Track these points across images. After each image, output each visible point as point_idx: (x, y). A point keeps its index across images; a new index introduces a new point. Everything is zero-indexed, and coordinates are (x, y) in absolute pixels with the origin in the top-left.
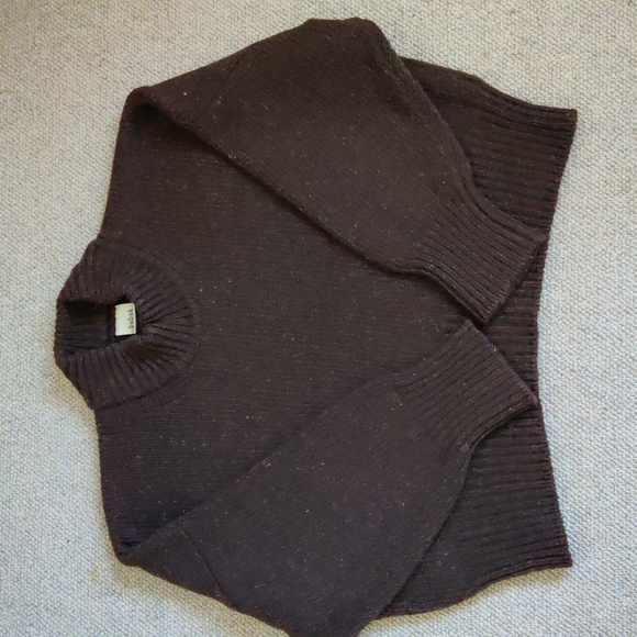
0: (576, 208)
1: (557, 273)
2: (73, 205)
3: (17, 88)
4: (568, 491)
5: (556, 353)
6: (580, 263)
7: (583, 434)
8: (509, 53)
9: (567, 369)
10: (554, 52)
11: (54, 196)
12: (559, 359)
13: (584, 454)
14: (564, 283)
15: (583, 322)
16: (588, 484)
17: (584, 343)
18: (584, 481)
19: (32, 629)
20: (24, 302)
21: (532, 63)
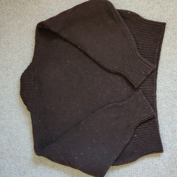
0: (174, 46)
1: (168, 64)
2: (30, 43)
3: (14, 9)
4: (170, 125)
5: (167, 87)
6: (175, 62)
7: (174, 109)
8: (155, 2)
9: (170, 91)
10: (168, 2)
11: (25, 41)
12: (168, 88)
13: (175, 115)
14: (170, 67)
15: (175, 78)
16: (176, 123)
17: (175, 84)
18: (174, 122)
19: (18, 163)
20: (16, 71)
21: (162, 5)
